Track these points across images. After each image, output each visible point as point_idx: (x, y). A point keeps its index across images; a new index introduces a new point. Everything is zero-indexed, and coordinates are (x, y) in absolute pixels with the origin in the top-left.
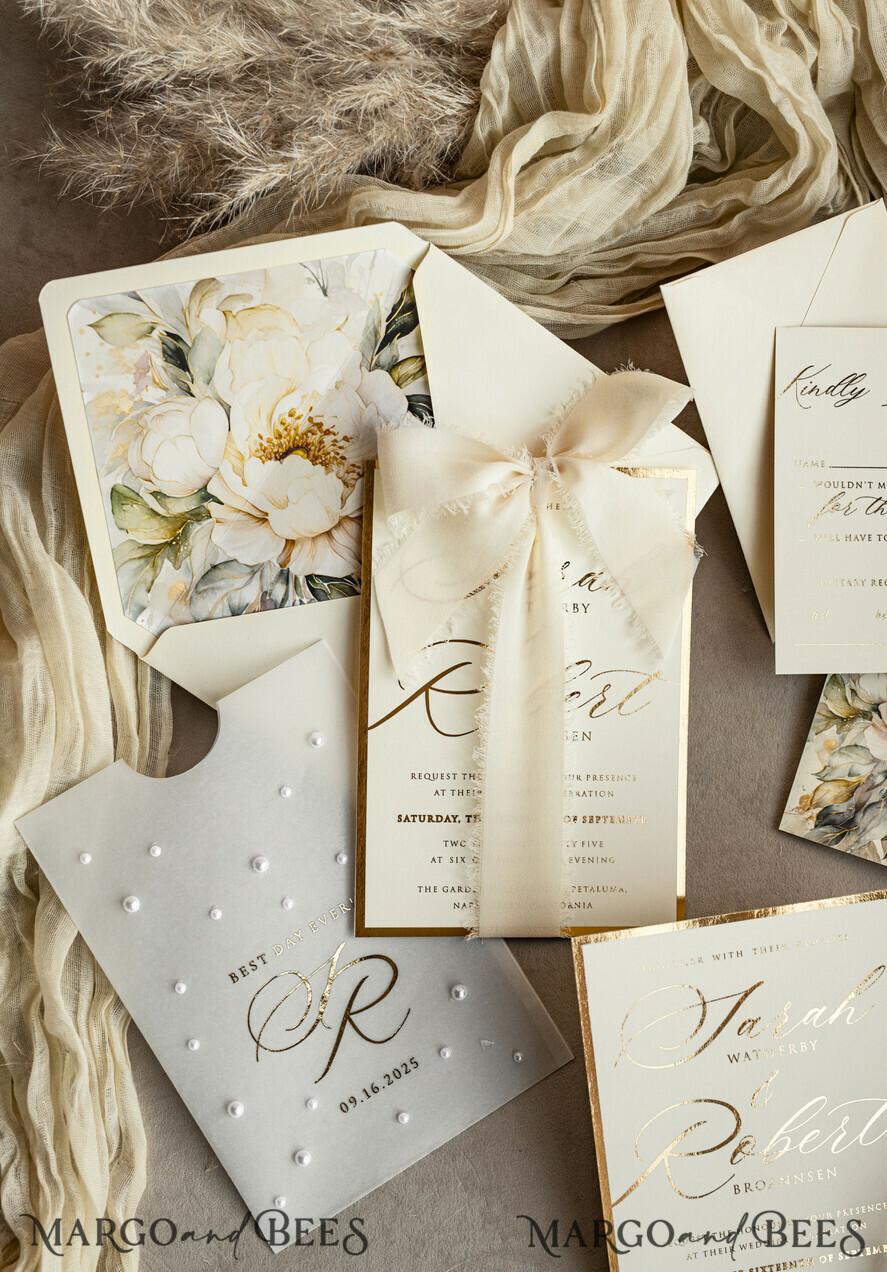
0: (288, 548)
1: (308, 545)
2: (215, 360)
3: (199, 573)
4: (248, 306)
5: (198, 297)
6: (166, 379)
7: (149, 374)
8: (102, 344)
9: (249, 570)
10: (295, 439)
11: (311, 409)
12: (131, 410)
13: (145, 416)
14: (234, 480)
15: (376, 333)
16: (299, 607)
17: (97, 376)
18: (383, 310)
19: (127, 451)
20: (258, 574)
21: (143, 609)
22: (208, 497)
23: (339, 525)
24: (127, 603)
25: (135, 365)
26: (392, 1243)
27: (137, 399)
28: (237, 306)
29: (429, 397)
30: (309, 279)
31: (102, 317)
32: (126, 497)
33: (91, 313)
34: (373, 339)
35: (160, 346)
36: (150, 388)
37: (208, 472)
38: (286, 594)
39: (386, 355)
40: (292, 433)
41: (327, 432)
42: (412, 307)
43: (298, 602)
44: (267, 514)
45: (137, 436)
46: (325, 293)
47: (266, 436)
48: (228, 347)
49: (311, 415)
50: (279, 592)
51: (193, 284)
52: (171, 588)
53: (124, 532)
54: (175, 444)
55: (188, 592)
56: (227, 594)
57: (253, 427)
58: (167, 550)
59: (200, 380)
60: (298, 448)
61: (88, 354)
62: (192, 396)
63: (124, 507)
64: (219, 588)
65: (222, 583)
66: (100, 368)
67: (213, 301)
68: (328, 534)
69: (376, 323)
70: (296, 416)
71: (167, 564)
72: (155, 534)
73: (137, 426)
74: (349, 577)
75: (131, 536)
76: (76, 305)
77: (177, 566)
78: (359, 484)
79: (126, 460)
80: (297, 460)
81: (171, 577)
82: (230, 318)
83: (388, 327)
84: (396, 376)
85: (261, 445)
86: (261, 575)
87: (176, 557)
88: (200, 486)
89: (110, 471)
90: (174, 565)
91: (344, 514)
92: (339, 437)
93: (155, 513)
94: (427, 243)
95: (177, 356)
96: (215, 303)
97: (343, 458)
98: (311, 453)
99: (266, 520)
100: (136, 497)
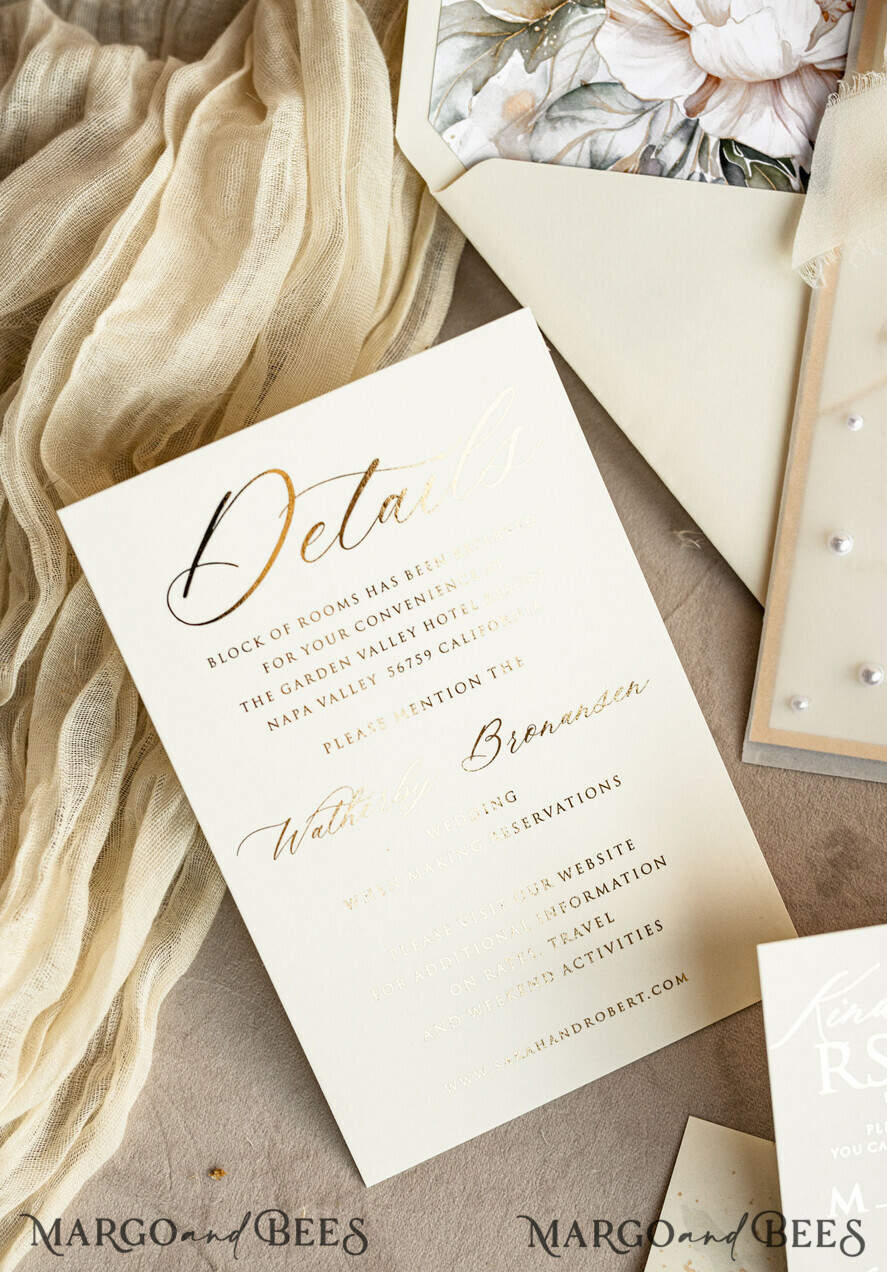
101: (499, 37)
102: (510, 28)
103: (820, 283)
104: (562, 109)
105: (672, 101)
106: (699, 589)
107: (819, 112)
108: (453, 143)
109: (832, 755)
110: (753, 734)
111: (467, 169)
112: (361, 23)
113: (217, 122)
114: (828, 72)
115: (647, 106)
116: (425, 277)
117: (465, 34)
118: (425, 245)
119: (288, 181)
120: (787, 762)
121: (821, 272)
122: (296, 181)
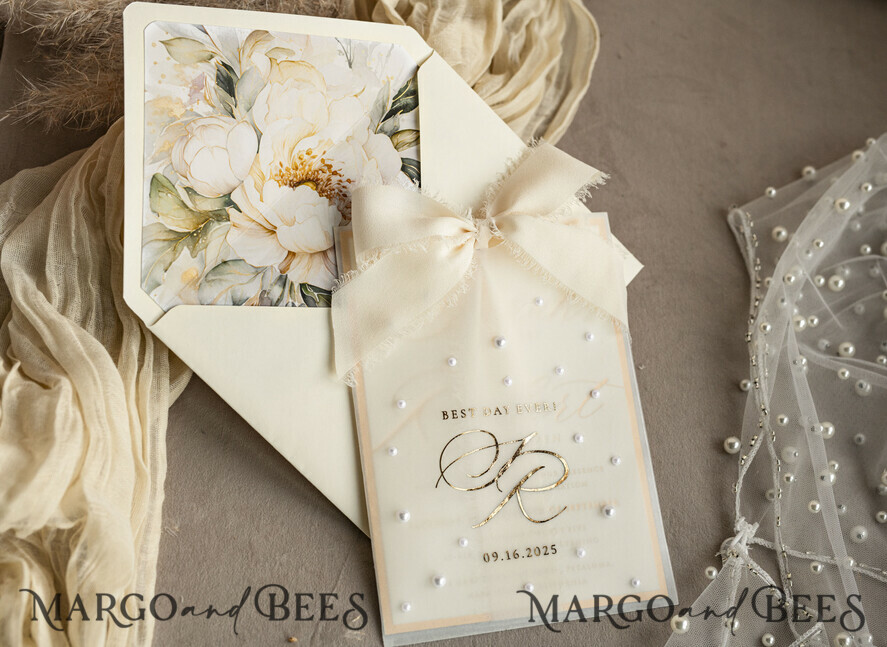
0: (289, 258)
1: (306, 259)
2: (256, 94)
3: (211, 265)
4: (290, 59)
5: (252, 42)
6: (215, 98)
7: (203, 91)
8: (168, 59)
10: (308, 173)
11: (324, 153)
12: (182, 116)
13: (193, 124)
14: (254, 195)
15: (384, 107)
16: (290, 308)
17: (160, 82)
18: (391, 91)
19: (172, 148)
20: (261, 275)
21: (159, 285)
22: (230, 203)
23: (333, 248)
24: (145, 277)
25: (192, 81)
27: (188, 108)
28: (283, 57)
29: (419, 163)
30: (340, 52)
31: (172, 37)
32: (163, 186)
33: (165, 33)
34: (381, 110)
35: (215, 72)
36: (201, 102)
37: (236, 183)
38: (282, 295)
39: (389, 124)
40: (307, 168)
41: (335, 173)
42: (415, 93)
43: (290, 304)
44: (276, 228)
45: (182, 138)
46: (350, 65)
47: (285, 165)
48: (269, 85)
49: (324, 157)
50: (276, 291)
51: (250, 32)
52: (185, 273)
53: (155, 215)
54: (212, 153)
55: (199, 279)
56: (231, 287)
57: (276, 156)
58: (189, 239)
59: (242, 107)
60: (309, 180)
61: (155, 63)
62: (233, 117)
63: (160, 194)
64: (226, 280)
65: (229, 277)
66: (163, 76)
67: (263, 48)
68: (324, 253)
69: (385, 99)
70: (312, 155)
71: (186, 251)
72: (181, 223)
73: (183, 129)
75: (161, 220)
76: (154, 24)
77: (194, 255)
79: (170, 155)
80: (307, 190)
81: (187, 262)
82: (274, 65)
83: (394, 104)
84: (395, 141)
85: (281, 171)
86: (263, 276)
87: (194, 247)
88: (226, 192)
89: (154, 161)
90: (192, 253)
92: (344, 179)
93: (185, 206)
94: (432, 49)
95: (227, 82)
96: (264, 50)
97: (344, 196)
98: (320, 187)
99: (272, 232)
100: (171, 188)
102: (181, 235)
103: (355, 383)
104: (215, 275)
105: (272, 266)
108: (155, 299)
111: (165, 313)
115: (259, 270)
117: (156, 240)
121: (354, 378)
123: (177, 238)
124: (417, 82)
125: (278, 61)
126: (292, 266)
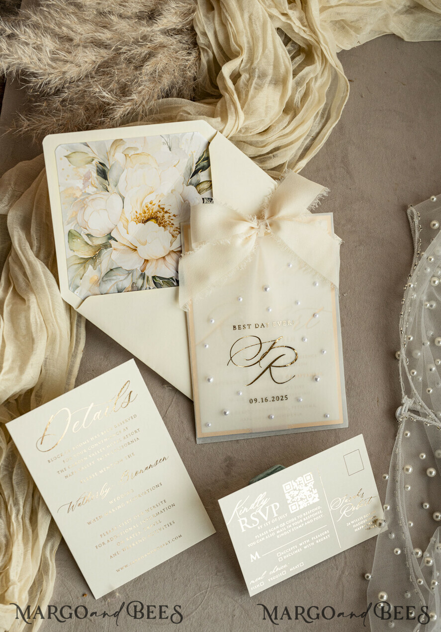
0: (146, 262)
1: (154, 262)
2: (120, 176)
3: (104, 272)
4: (136, 153)
5: (114, 147)
6: (97, 182)
7: (90, 180)
8: (70, 165)
9: (127, 272)
10: (151, 214)
11: (160, 201)
12: (80, 196)
13: (86, 199)
14: (123, 231)
15: (191, 169)
16: (148, 290)
17: (67, 180)
18: (194, 159)
19: (77, 215)
20: (131, 275)
21: (78, 287)
22: (111, 238)
23: (169, 254)
24: (71, 284)
25: (84, 176)
26: (175, 580)
27: (83, 191)
28: (132, 153)
29: (212, 199)
30: (164, 143)
31: (70, 153)
32: (75, 236)
33: (66, 151)
34: (189, 171)
35: (96, 168)
36: (90, 187)
37: (112, 227)
39: (194, 180)
40: (151, 211)
41: (166, 212)
42: (208, 158)
43: (148, 288)
44: (137, 247)
45: (82, 208)
46: (170, 149)
47: (139, 212)
48: (126, 171)
49: (160, 204)
50: (140, 282)
51: (113, 141)
52: (91, 278)
53: (72, 251)
54: (98, 213)
55: (99, 280)
56: (116, 283)
57: (134, 208)
58: (91, 261)
59: (112, 185)
60: (153, 218)
61: (63, 169)
62: (108, 191)
63: (74, 240)
64: (113, 280)
65: (114, 278)
66: (68, 176)
67: (121, 149)
68: (164, 258)
69: (191, 164)
70: (153, 204)
71: (90, 267)
72: (86, 253)
73: (82, 203)
74: (172, 278)
75: (75, 253)
76: (59, 147)
77: (94, 268)
78: (179, 236)
79: (76, 219)
80: (152, 223)
81: (92, 273)
82: (128, 158)
83: (196, 167)
84: (198, 189)
85: (137, 216)
86: (132, 275)
87: (95, 264)
88: (108, 233)
89: (69, 223)
90: (93, 268)
91: (171, 250)
92: (171, 215)
93: (88, 244)
94: (216, 130)
95: (103, 173)
96: (121, 151)
97: (173, 224)
98: (158, 221)
99: (136, 250)
100: (79, 236)
101: (85, 263)
102: (87, 260)
103: (188, 310)
104: (107, 277)
105: (136, 269)
106: (174, 400)
107: (177, 263)
108: (78, 294)
109: (220, 436)
110: (198, 436)
111: (83, 300)
112: (44, 267)
113: (11, 306)
114: (177, 251)
115: (130, 272)
116: (77, 331)
117: (74, 264)
118: (75, 322)
119: (38, 320)
120: (209, 441)
121: (188, 307)
122: (40, 320)
123: (85, 261)
124: (209, 151)
125: (130, 156)
126: (147, 268)
